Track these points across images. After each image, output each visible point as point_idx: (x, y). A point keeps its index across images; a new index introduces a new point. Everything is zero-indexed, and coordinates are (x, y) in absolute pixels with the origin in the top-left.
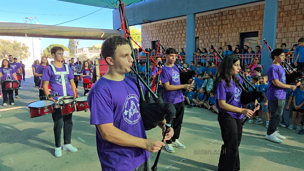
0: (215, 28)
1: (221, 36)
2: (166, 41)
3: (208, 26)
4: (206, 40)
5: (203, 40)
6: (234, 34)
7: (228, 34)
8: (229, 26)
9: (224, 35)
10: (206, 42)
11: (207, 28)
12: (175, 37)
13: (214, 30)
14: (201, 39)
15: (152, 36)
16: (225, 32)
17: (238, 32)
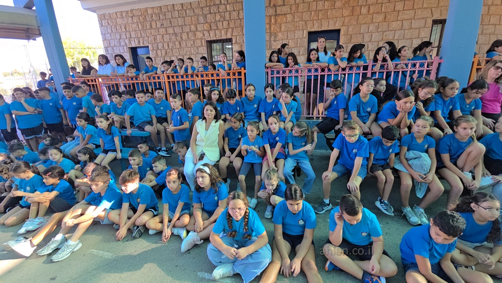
1: (275, 37)
2: (163, 46)
5: (241, 46)
6: (299, 34)
7: (289, 33)
8: (289, 17)
9: (280, 35)
12: (182, 38)
15: (128, 36)
16: (283, 29)
17: (305, 29)
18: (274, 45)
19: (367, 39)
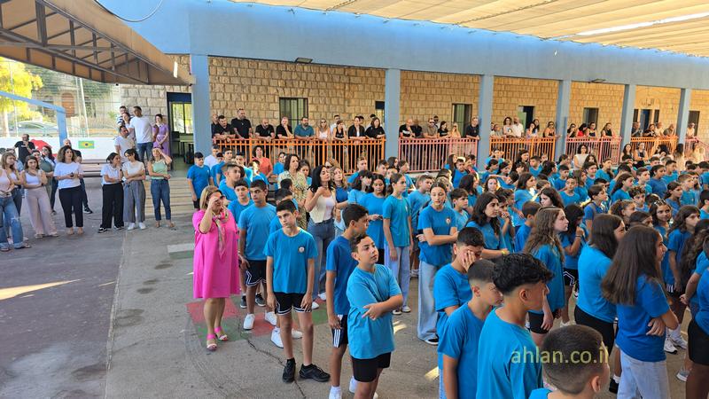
0: (338, 87)
1: (349, 102)
3: (324, 81)
4: (322, 106)
5: (317, 107)
7: (360, 100)
8: (361, 87)
9: (353, 102)
10: (322, 110)
11: (324, 84)
13: (336, 89)
14: (312, 103)
16: (355, 96)
18: (348, 110)
19: (416, 112)
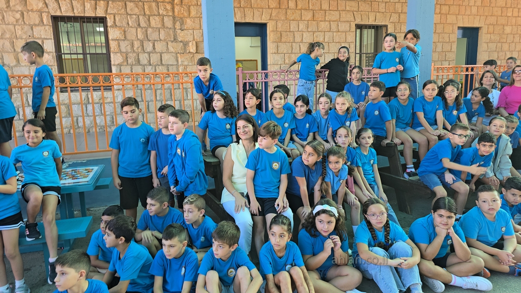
4: (134, 30)
5: (125, 32)
10: (134, 38)
14: (114, 25)
18: (181, 35)
19: (298, 39)
